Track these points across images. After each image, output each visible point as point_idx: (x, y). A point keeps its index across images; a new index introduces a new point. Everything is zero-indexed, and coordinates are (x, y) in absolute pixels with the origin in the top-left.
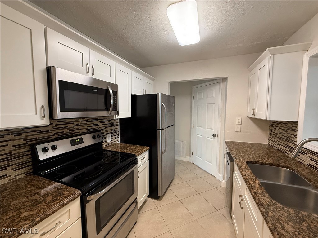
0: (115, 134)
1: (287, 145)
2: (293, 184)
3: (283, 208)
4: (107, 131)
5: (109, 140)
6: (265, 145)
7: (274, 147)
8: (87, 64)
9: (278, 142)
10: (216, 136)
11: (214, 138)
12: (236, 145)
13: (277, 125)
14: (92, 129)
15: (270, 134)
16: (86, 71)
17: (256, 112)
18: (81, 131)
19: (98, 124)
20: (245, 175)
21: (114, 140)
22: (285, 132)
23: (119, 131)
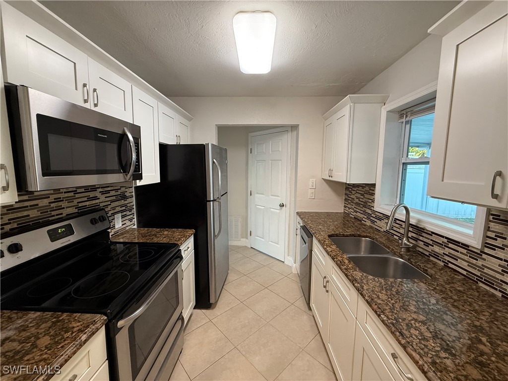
0: (128, 213)
1: (364, 211)
2: (373, 254)
3: (374, 279)
4: (114, 208)
5: (118, 224)
6: (340, 213)
7: (351, 215)
8: (85, 85)
9: (355, 209)
10: (283, 206)
11: (281, 209)
12: (311, 216)
13: (353, 189)
14: (86, 206)
15: (346, 200)
16: (84, 97)
17: (334, 173)
18: (65, 212)
19: (97, 197)
20: (331, 251)
21: (127, 224)
22: (362, 197)
23: (134, 207)
